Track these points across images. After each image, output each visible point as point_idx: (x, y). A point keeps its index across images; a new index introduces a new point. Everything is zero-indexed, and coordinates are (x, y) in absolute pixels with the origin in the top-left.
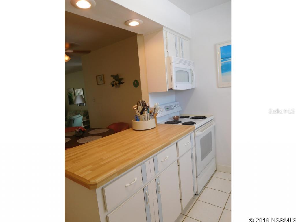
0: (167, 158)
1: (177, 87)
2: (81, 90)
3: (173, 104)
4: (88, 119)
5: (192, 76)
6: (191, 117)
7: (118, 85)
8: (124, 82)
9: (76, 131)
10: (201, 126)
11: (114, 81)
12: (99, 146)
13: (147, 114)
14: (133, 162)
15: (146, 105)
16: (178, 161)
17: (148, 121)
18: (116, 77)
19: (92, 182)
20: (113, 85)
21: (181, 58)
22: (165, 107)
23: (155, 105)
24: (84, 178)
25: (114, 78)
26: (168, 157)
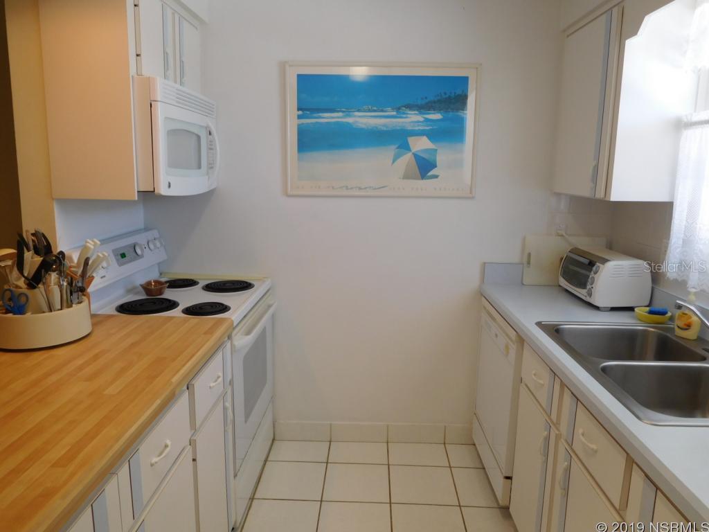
0: (166, 446)
1: (169, 186)
3: (141, 239)
5: (211, 149)
6: (202, 283)
10: (245, 316)
13: (60, 286)
16: (192, 442)
17: (66, 311)
21: (178, 86)
22: (113, 251)
23: (86, 248)
26: (169, 442)
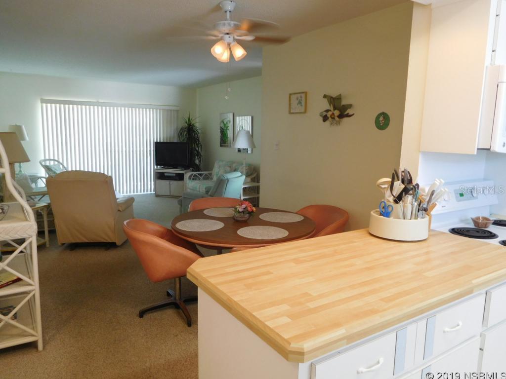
0: (458, 325)
1: (504, 145)
2: (249, 118)
3: (478, 186)
4: (255, 184)
7: (337, 119)
8: (353, 115)
9: (236, 209)
11: (330, 110)
12: (297, 261)
13: (412, 205)
14: (383, 320)
15: (410, 181)
17: (413, 221)
18: (335, 101)
19: (294, 346)
20: (325, 119)
22: (455, 191)
23: (434, 184)
24: (277, 331)
25: (330, 103)
26: (461, 323)
